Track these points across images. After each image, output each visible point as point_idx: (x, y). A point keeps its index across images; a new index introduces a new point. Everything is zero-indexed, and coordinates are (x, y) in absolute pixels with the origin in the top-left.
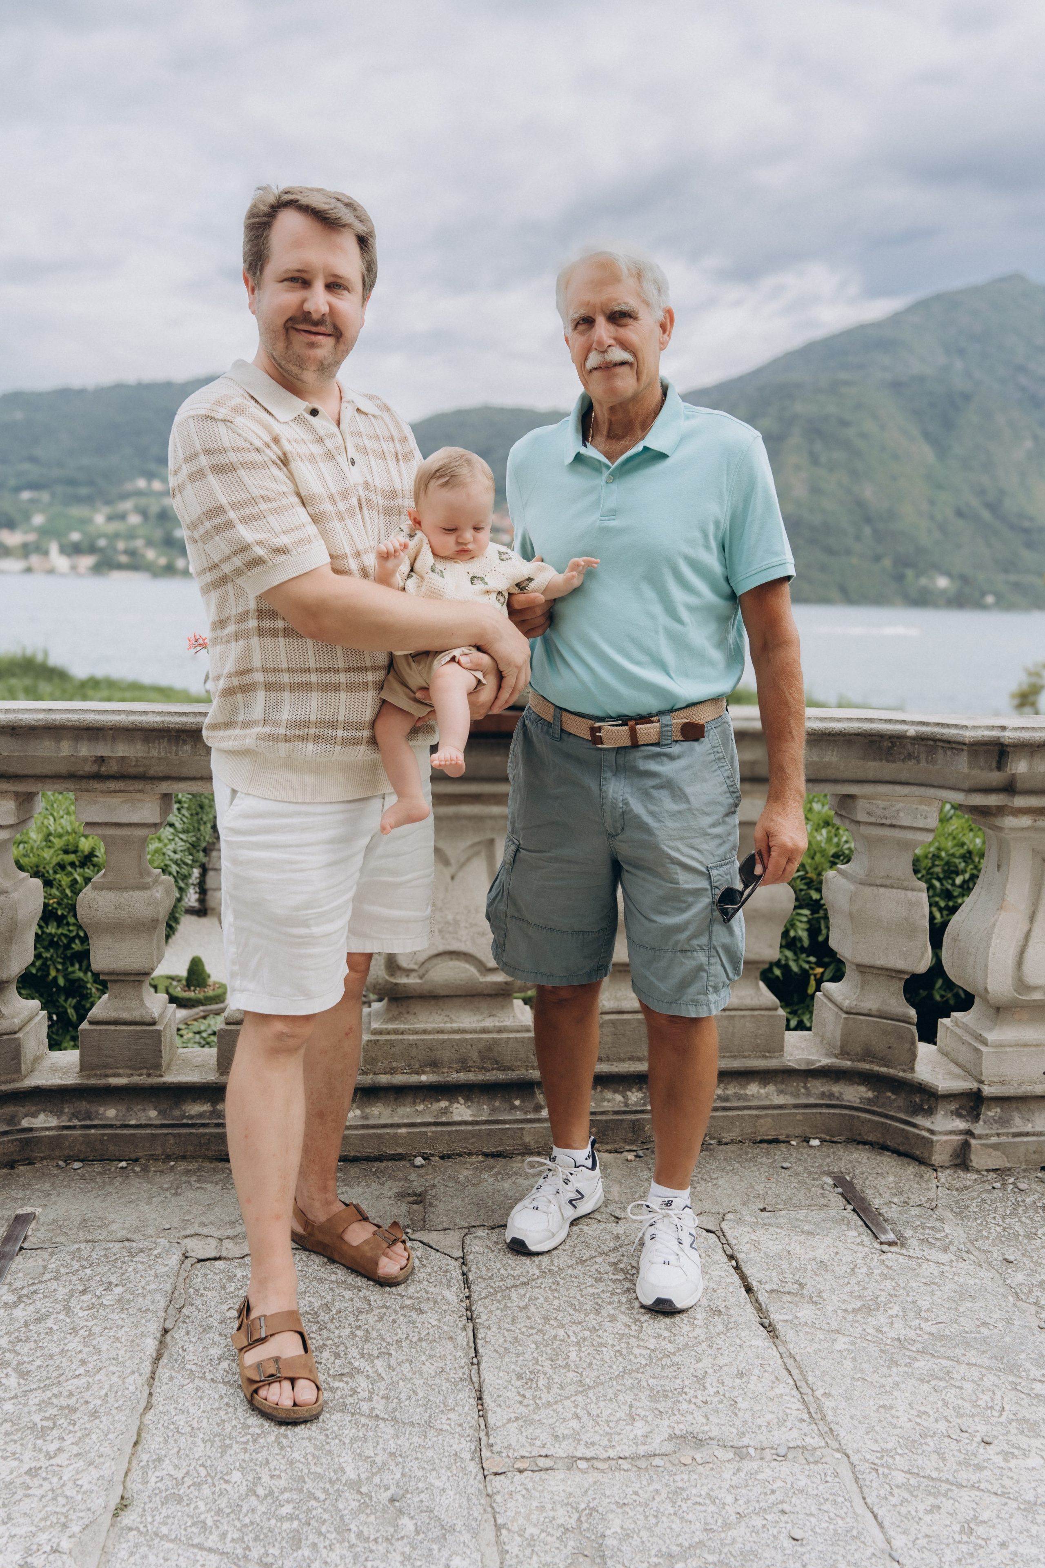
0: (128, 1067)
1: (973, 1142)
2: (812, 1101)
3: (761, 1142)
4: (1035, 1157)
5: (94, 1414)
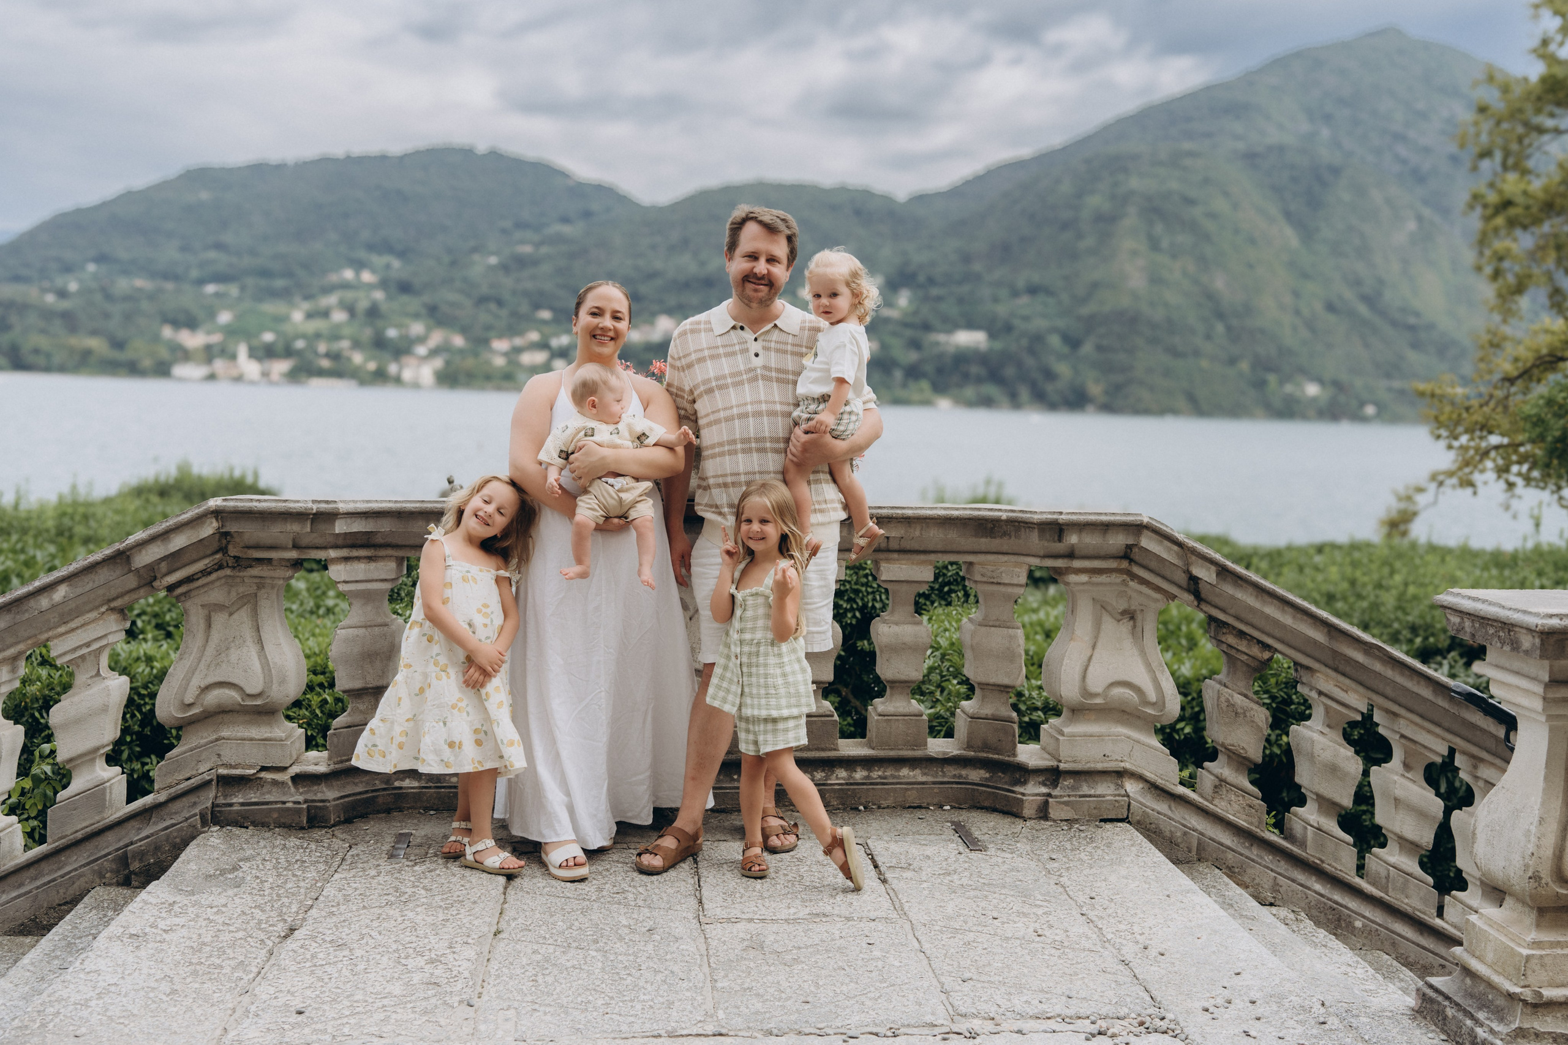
1: (1050, 800)
2: (946, 779)
3: (909, 807)
4: (1095, 811)
5: (475, 902)
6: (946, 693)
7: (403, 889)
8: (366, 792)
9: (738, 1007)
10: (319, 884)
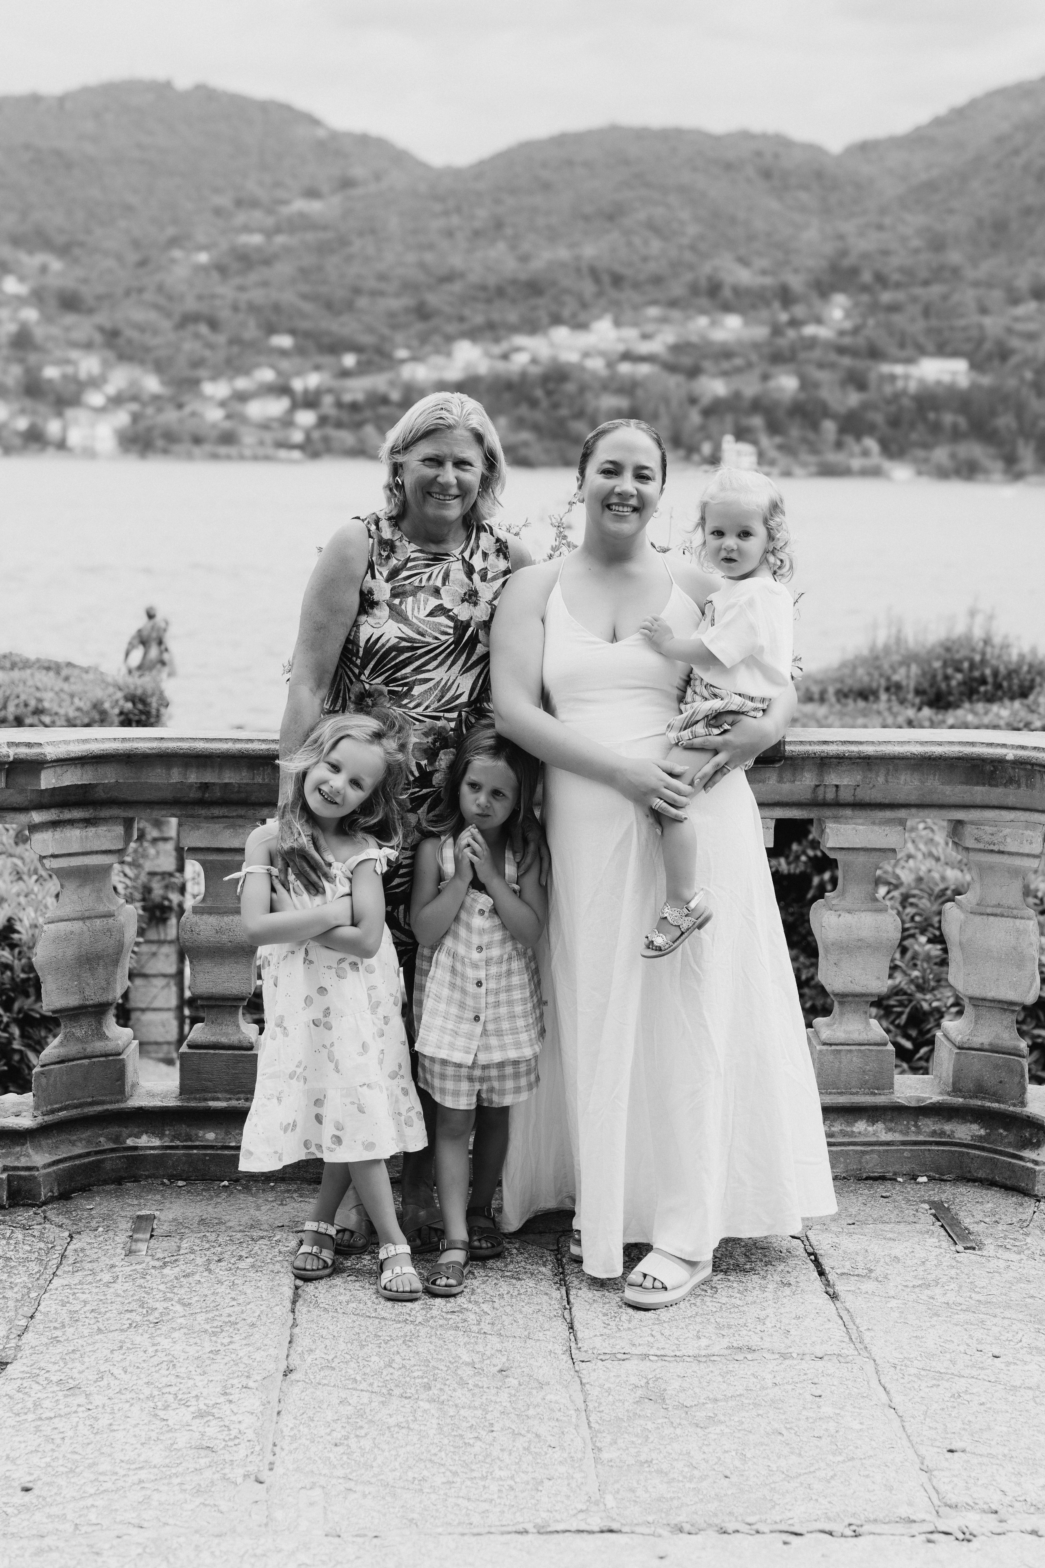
0: (227, 1091)
2: (921, 1138)
3: (867, 1179)
5: (253, 1325)
6: (909, 955)
7: (152, 1303)
8: (88, 1154)
9: (633, 1491)
10: (33, 1295)
